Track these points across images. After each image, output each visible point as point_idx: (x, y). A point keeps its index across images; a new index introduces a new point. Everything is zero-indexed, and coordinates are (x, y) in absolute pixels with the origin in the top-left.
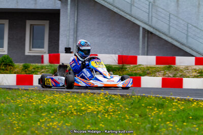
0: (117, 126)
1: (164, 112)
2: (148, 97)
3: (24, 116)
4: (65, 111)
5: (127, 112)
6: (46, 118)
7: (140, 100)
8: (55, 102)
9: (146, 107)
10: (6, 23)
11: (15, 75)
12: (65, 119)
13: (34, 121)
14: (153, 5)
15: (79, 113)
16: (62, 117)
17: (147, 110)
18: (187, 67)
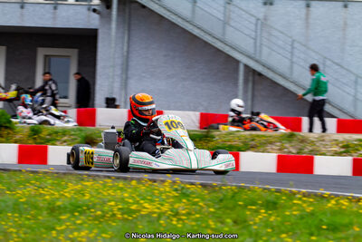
1: (278, 216)
2: (249, 189)
3: (29, 219)
4: (102, 211)
5: (213, 216)
6: (68, 224)
7: (236, 193)
8: (84, 195)
9: (245, 206)
11: (17, 145)
12: (100, 226)
13: (46, 229)
14: (262, 24)
15: (126, 216)
16: (97, 222)
17: (248, 213)
18: (323, 137)
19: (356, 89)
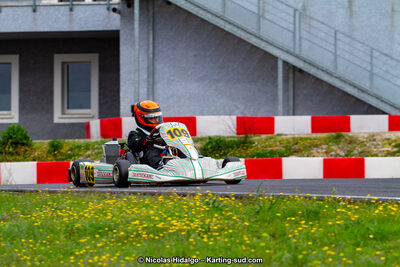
1: (320, 227)
2: (289, 199)
3: (45, 245)
4: (126, 231)
5: (248, 231)
6: (88, 247)
7: (272, 204)
8: (106, 215)
9: (284, 218)
10: (14, 61)
11: (35, 163)
12: (123, 248)
13: (64, 255)
14: (301, 14)
15: (152, 236)
16: (120, 244)
17: (287, 225)
18: (373, 136)
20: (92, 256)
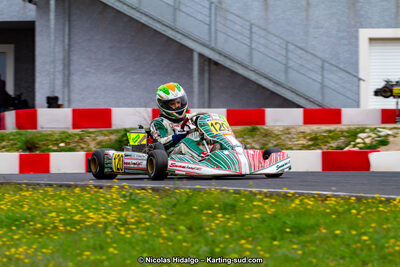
0: (144, 251)
1: (236, 220)
2: (205, 192)
4: (42, 224)
5: (165, 223)
6: (5, 239)
7: (189, 197)
8: (22, 206)
9: (200, 211)
12: (40, 240)
15: (68, 228)
16: (37, 236)
17: (204, 218)
18: (288, 129)
19: (322, 75)
20: (9, 248)
